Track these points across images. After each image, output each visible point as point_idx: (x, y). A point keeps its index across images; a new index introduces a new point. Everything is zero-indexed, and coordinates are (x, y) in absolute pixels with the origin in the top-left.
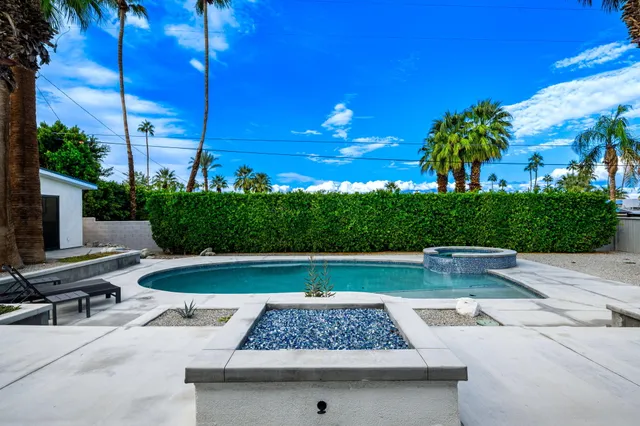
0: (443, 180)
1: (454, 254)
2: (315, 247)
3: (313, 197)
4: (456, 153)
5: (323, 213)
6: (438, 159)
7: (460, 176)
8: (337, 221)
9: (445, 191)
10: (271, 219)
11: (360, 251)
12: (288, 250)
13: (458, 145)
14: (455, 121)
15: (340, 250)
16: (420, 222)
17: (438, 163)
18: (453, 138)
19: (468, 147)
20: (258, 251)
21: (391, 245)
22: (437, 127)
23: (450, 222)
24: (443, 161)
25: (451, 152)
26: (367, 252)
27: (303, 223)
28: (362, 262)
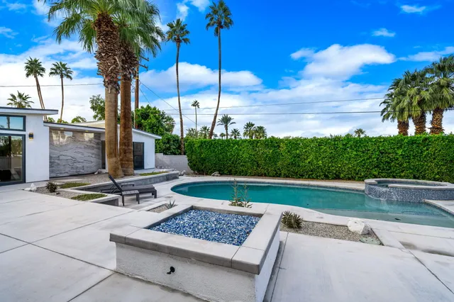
0: (403, 126)
1: (391, 185)
2: (282, 175)
4: (415, 103)
5: (289, 152)
6: (397, 109)
7: (420, 122)
8: (299, 157)
10: (254, 155)
11: (317, 178)
13: (418, 97)
14: (414, 78)
15: (301, 177)
16: (368, 159)
17: (397, 113)
18: (413, 91)
19: (428, 98)
20: (246, 175)
21: (342, 175)
22: (397, 84)
23: (397, 159)
24: (402, 111)
25: (410, 103)
26: (322, 179)
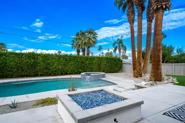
0: (78, 51)
1: (91, 74)
2: (39, 74)
3: (39, 55)
4: (83, 43)
5: (44, 61)
6: (78, 44)
7: (84, 51)
8: (49, 64)
9: (79, 55)
10: (19, 63)
11: (58, 75)
12: (27, 76)
13: (84, 41)
14: (83, 33)
15: (50, 75)
16: (78, 65)
17: (78, 46)
18: (83, 38)
19: (87, 42)
21: (68, 72)
22: (78, 35)
23: (86, 65)
25: (82, 43)
26: (60, 75)
27: (34, 65)
28: (60, 79)
